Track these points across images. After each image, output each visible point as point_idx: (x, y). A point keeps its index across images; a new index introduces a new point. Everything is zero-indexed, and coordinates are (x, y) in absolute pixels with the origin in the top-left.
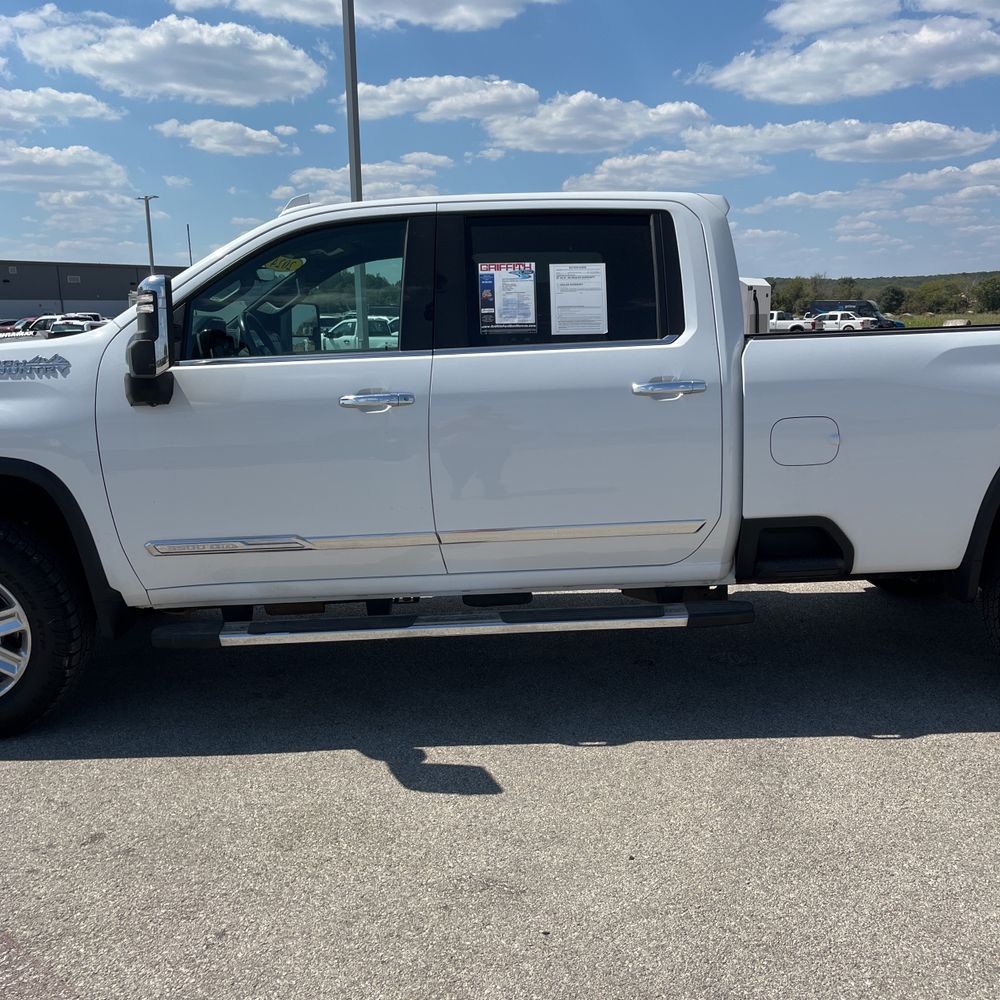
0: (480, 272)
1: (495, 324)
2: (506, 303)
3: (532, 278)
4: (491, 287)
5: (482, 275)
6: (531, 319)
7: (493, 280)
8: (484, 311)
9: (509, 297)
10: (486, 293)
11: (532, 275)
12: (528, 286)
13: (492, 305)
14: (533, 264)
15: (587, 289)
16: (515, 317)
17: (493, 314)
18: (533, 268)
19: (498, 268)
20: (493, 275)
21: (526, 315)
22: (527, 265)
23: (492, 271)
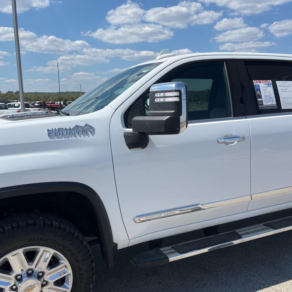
0: (254, 84)
1: (263, 105)
2: (266, 96)
3: (272, 87)
4: (259, 90)
5: (255, 85)
6: (275, 103)
7: (259, 87)
8: (259, 100)
9: (266, 94)
10: (258, 93)
11: (271, 85)
12: (271, 89)
13: (261, 98)
14: (271, 81)
15: (289, 91)
16: (269, 102)
17: (262, 101)
18: (271, 83)
19: (260, 83)
20: (259, 85)
21: (273, 101)
22: (269, 81)
23: (258, 84)
